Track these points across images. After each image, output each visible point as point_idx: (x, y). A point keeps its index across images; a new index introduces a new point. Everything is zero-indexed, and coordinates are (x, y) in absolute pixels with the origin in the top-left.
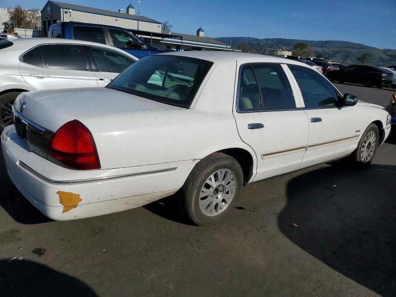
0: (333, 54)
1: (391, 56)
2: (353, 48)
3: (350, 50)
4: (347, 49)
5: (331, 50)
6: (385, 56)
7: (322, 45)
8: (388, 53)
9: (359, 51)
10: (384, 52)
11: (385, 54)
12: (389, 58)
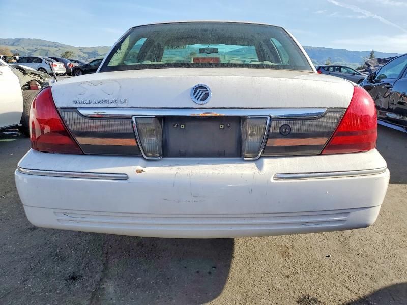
0: (31, 53)
1: (88, 53)
2: (49, 46)
3: (47, 48)
4: (44, 48)
5: (26, 48)
6: (82, 53)
7: (14, 43)
8: (85, 51)
9: (57, 49)
10: (81, 50)
11: (82, 51)
12: (86, 55)
